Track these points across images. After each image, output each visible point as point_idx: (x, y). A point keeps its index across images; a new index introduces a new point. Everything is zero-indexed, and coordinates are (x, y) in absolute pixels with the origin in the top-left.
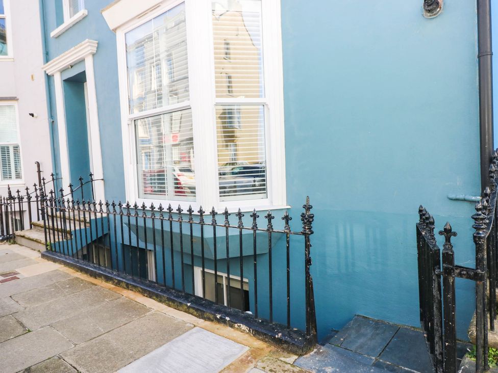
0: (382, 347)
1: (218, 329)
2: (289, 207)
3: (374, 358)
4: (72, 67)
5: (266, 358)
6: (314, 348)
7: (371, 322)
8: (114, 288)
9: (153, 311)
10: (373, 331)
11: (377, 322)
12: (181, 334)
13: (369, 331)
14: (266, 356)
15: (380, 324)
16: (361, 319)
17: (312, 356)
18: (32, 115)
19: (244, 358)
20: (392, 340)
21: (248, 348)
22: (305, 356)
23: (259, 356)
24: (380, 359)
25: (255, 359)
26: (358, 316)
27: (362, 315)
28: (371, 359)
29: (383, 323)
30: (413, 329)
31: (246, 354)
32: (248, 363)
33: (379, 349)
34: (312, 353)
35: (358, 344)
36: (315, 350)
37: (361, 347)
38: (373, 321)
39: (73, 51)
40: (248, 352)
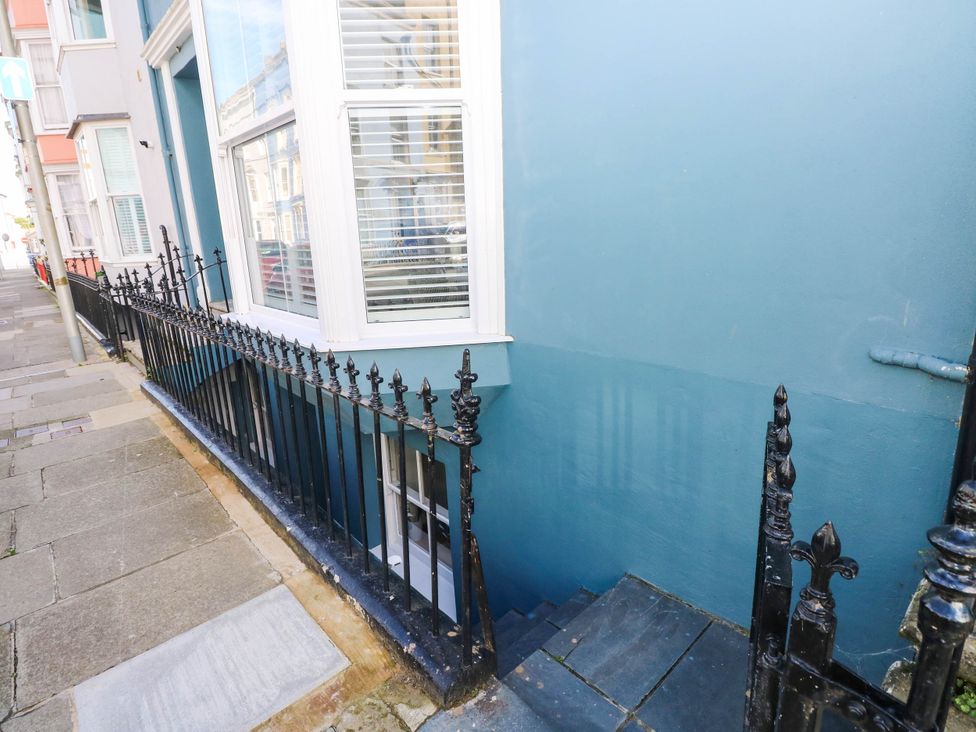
0: (655, 678)
1: (316, 597)
2: (510, 339)
3: (626, 711)
4: (180, 49)
5: (369, 700)
6: (480, 688)
7: (652, 598)
8: (205, 467)
9: (235, 528)
10: (649, 625)
11: (666, 601)
12: (246, 600)
13: (640, 623)
14: (371, 696)
15: (671, 605)
16: (635, 586)
17: (467, 713)
18: (145, 144)
19: (324, 694)
20: (684, 659)
21: (345, 663)
22: (450, 712)
23: (357, 691)
24: (638, 715)
25: (346, 698)
26: (630, 576)
27: (638, 577)
28: (619, 714)
29: (678, 605)
30: (739, 631)
31: (333, 683)
32: (325, 711)
33: (646, 684)
34: (471, 703)
35: (604, 660)
36: (482, 695)
37: (607, 671)
38: (658, 594)
39: (170, 15)
40: (342, 675)
